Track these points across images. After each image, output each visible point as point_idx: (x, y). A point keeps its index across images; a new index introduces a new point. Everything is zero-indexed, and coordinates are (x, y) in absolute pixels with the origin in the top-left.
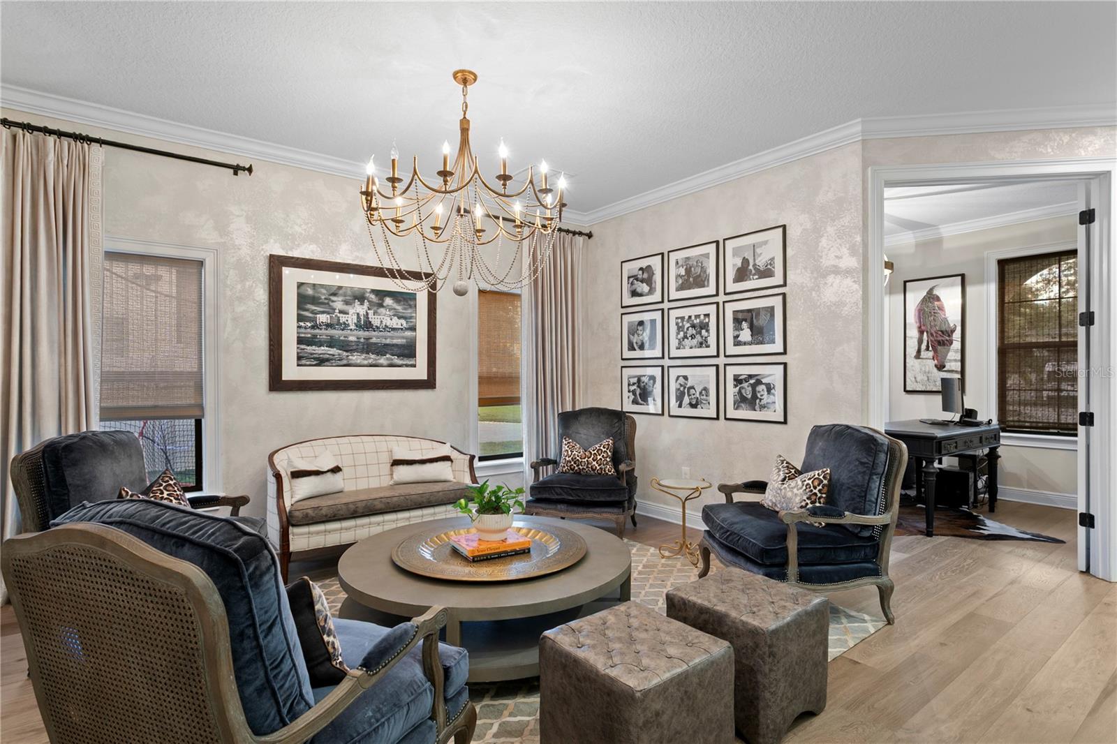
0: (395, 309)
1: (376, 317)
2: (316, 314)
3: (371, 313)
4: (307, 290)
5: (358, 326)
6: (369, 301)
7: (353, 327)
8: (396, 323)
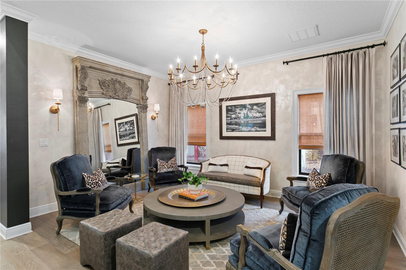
0: (257, 110)
1: (250, 113)
2: (232, 115)
3: (249, 112)
4: (229, 108)
5: (244, 117)
6: (248, 108)
7: (242, 118)
8: (258, 115)
